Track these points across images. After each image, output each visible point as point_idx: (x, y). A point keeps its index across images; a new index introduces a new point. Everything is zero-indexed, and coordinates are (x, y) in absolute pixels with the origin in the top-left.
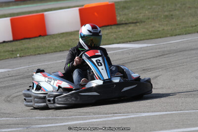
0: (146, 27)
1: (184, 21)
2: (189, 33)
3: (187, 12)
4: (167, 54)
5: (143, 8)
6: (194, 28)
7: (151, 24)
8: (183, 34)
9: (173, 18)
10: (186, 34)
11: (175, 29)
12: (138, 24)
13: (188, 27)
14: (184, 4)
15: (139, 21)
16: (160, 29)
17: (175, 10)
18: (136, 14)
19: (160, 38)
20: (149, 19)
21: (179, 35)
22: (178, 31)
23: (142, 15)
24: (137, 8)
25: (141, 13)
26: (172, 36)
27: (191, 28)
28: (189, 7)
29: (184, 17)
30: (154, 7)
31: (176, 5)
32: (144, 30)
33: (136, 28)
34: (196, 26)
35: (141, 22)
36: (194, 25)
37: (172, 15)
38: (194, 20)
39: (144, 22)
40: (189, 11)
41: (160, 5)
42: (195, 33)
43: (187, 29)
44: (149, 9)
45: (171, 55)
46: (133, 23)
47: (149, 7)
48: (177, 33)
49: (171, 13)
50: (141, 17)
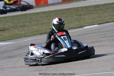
0: (10, 32)
1: (31, 28)
2: (35, 35)
3: (33, 23)
4: (23, 48)
5: (7, 21)
6: (37, 32)
7: (13, 30)
8: (31, 36)
9: (25, 27)
10: (33, 36)
11: (27, 33)
12: (5, 31)
13: (34, 32)
14: (31, 19)
15: (6, 29)
16: (18, 33)
17: (26, 22)
18: (4, 25)
19: (18, 38)
20: (11, 27)
21: (29, 36)
22: (28, 34)
23: (7, 25)
24: (4, 22)
25: (6, 25)
26: (25, 37)
27: (36, 32)
28: (34, 20)
29: (32, 26)
30: (14, 20)
31: (26, 19)
32: (9, 34)
33: (4, 33)
34: (38, 31)
35: (7, 29)
36: (37, 30)
37: (24, 25)
38: (37, 27)
39: (9, 29)
40: (34, 23)
41: (17, 20)
42: (38, 35)
43: (34, 33)
44: (11, 22)
45: (25, 48)
46: (2, 30)
47: (11, 21)
48: (28, 35)
49: (24, 24)
50: (6, 27)
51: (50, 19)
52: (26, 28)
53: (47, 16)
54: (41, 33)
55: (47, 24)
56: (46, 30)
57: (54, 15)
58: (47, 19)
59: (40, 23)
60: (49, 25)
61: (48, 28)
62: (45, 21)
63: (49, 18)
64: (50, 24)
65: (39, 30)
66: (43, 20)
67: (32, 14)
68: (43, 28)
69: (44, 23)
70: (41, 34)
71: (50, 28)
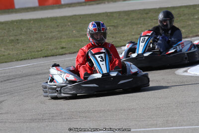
51: (62, 31)
52: (20, 44)
53: (58, 26)
54: (46, 55)
55: (57, 39)
56: (55, 51)
57: (69, 24)
58: (57, 30)
59: (45, 37)
60: (61, 42)
61: (58, 47)
62: (54, 34)
63: (60, 29)
64: (62, 40)
65: (43, 49)
66: (51, 32)
67: (32, 22)
68: (50, 47)
69: (52, 38)
70: (45, 57)
71: (61, 46)
